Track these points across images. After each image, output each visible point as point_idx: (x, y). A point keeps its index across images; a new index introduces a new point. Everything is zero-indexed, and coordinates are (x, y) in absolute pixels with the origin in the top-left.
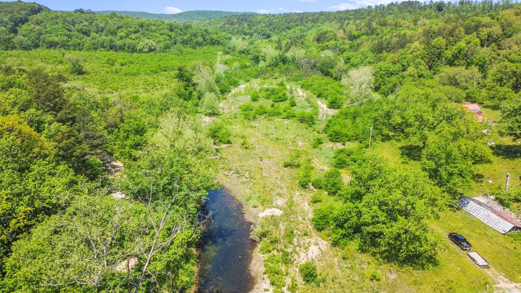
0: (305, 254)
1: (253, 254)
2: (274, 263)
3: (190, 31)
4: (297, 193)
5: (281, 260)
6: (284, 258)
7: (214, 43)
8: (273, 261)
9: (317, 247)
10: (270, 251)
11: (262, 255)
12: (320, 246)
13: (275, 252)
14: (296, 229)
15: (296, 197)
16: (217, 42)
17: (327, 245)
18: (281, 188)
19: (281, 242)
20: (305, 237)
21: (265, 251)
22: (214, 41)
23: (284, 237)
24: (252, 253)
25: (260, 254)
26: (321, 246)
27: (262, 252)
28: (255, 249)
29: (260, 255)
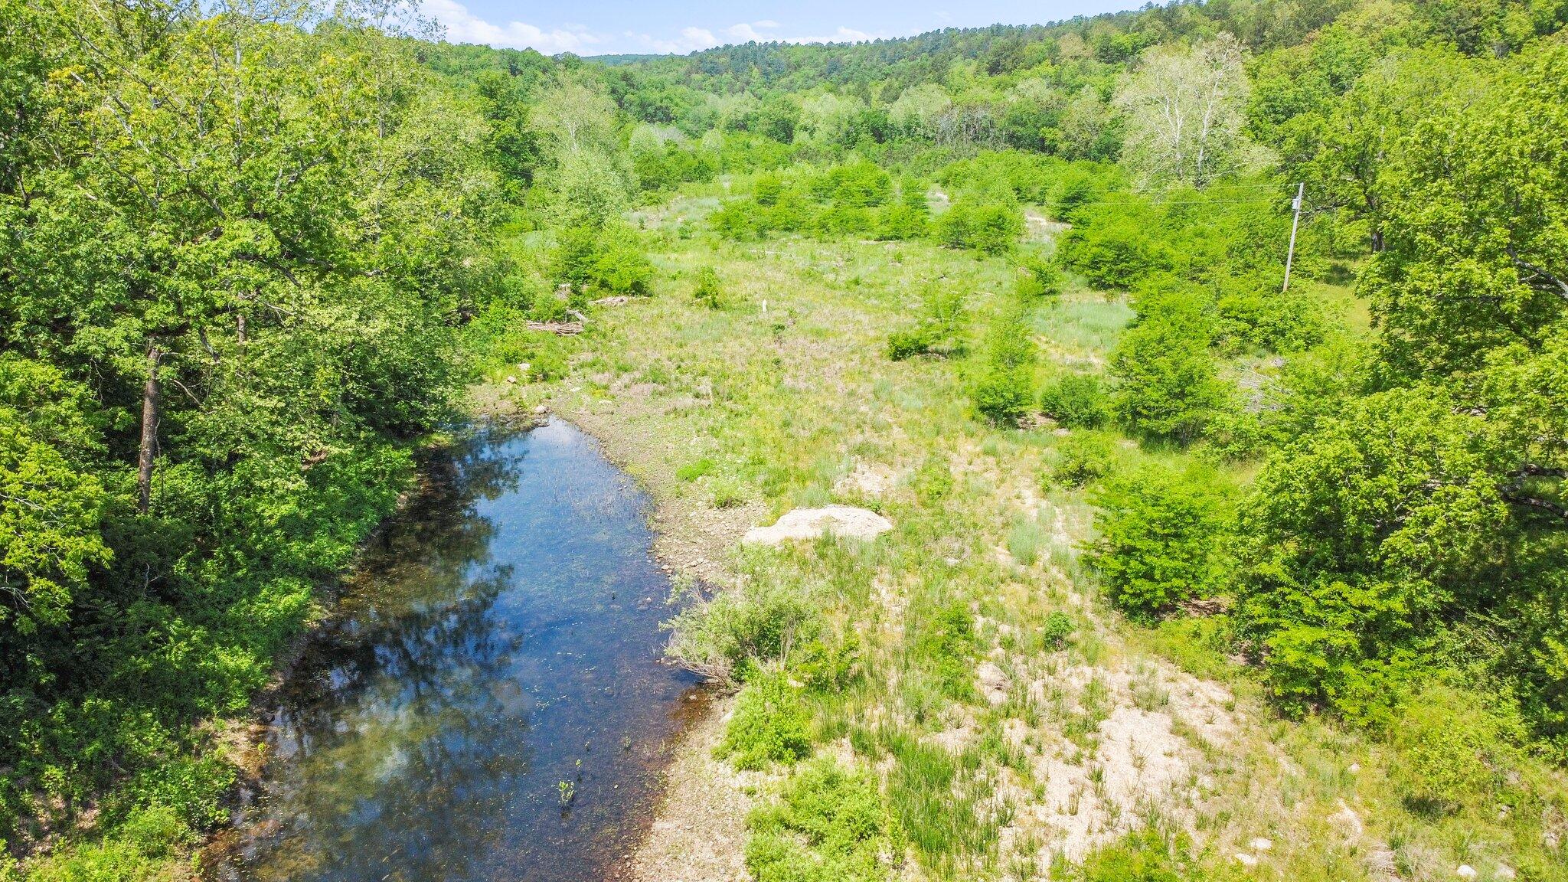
0: (1080, 773)
1: (676, 771)
2: (830, 843)
4: (968, 447)
5: (887, 818)
6: (916, 803)
7: (653, 114)
8: (819, 824)
9: (1160, 721)
10: (800, 750)
11: (744, 779)
12: (1184, 715)
13: (842, 757)
14: (983, 611)
15: (965, 460)
17: (1230, 708)
18: (877, 428)
19: (882, 685)
20: (1058, 658)
21: (761, 747)
23: (905, 658)
24: (668, 759)
25: (725, 769)
26: (1193, 718)
27: (738, 756)
28: (694, 737)
29: (730, 778)
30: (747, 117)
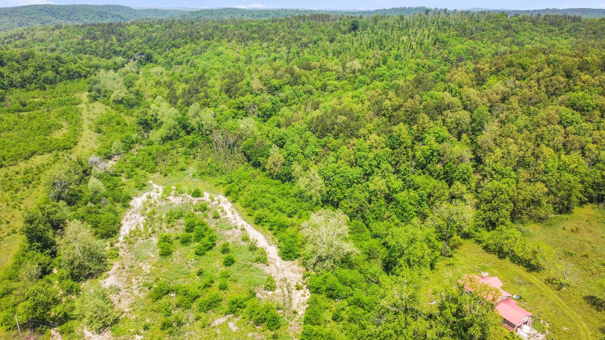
3: (31, 62)
7: (73, 76)
16: (76, 75)
22: (71, 73)
30: (123, 99)
